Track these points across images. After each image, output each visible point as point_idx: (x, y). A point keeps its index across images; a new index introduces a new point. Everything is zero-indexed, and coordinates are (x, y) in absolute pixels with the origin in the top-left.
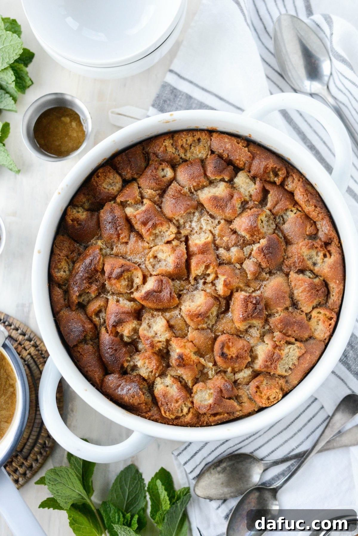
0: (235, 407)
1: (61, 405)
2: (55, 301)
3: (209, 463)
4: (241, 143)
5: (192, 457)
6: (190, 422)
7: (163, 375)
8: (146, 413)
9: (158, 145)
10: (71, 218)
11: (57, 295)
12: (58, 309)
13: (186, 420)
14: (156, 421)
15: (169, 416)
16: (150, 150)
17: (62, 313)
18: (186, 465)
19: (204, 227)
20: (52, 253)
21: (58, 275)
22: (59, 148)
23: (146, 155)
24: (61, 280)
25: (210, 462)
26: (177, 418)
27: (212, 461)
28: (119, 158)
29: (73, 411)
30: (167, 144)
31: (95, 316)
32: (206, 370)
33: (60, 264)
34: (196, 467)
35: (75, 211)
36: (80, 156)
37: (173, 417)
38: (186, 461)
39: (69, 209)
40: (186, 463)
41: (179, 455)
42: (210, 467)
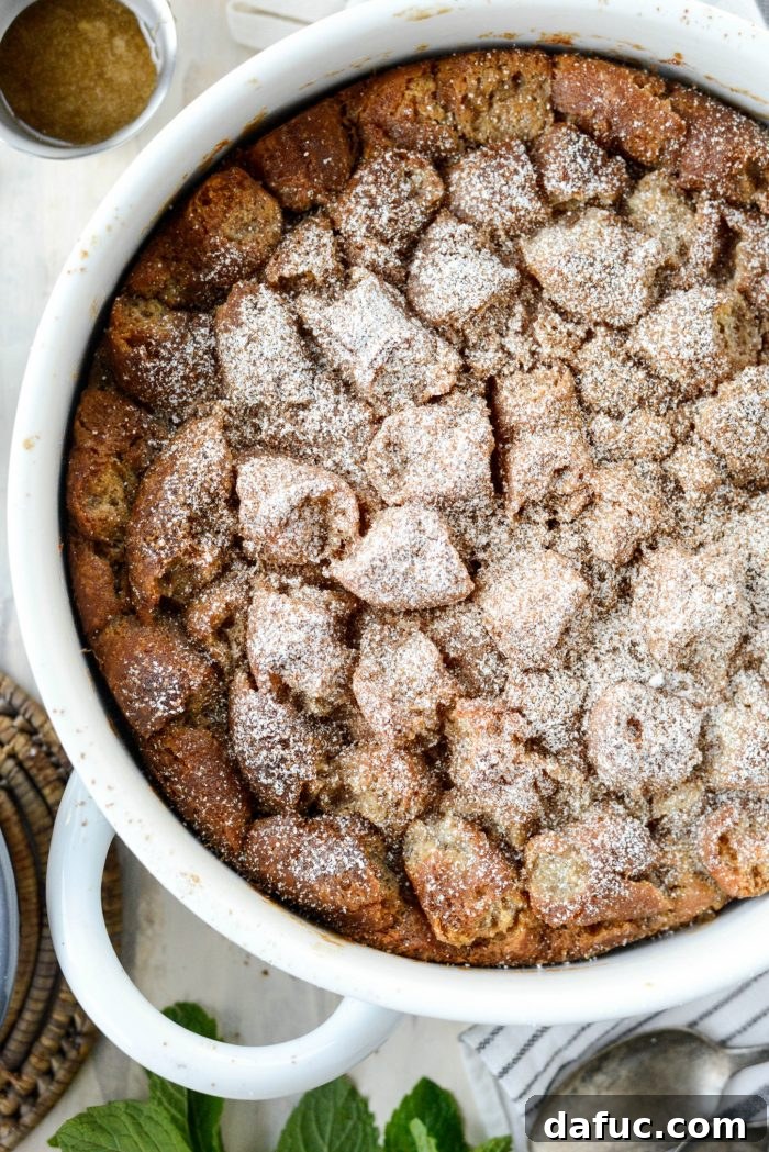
0: (655, 903)
1: (116, 906)
2: (85, 596)
3: (569, 1063)
4: (647, 86)
5: (523, 1052)
6: (521, 953)
7: (431, 811)
8: (384, 931)
9: (390, 98)
10: (127, 335)
11: (92, 578)
12: (96, 621)
13: (507, 949)
14: (415, 956)
15: (457, 938)
16: (364, 115)
17: (110, 631)
18: (506, 1077)
19: (545, 350)
20: (70, 446)
21: (95, 513)
22: (77, 120)
23: (353, 131)
24: (104, 530)
25: (574, 1061)
26: (480, 943)
27: (580, 1057)
28: (270, 142)
29: (151, 922)
30: (419, 95)
31: (215, 639)
32: (562, 796)
33: (100, 481)
34: (536, 1078)
35: (137, 313)
36: (141, 140)
37: (468, 941)
38: (504, 1064)
39: (118, 306)
40: (505, 1071)
41: (482, 1046)
42: (573, 1077)
